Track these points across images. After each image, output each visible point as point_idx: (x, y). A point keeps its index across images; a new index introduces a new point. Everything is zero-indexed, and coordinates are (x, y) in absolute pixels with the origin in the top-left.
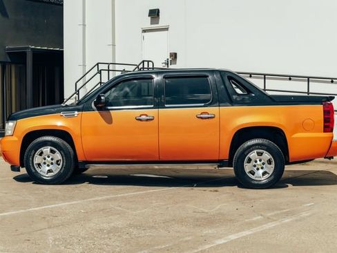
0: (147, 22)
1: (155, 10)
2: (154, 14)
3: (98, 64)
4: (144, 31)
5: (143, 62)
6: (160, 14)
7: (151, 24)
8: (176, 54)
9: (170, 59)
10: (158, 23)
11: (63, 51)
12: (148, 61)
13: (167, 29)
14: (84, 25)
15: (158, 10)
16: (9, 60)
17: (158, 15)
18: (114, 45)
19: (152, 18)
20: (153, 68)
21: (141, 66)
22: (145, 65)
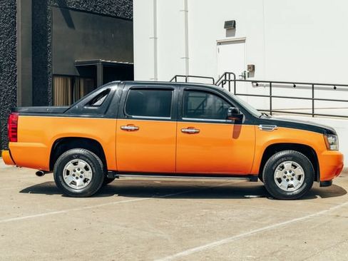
0: (222, 34)
1: (231, 21)
2: (230, 26)
3: (175, 77)
4: (220, 43)
5: (225, 74)
6: (236, 26)
7: (227, 36)
8: (254, 66)
9: (247, 72)
10: (234, 36)
11: (133, 65)
12: (230, 73)
13: (243, 41)
14: (156, 38)
15: (235, 22)
16: (78, 74)
17: (234, 27)
18: (187, 58)
19: (228, 30)
20: (235, 81)
21: (223, 78)
22: (227, 77)
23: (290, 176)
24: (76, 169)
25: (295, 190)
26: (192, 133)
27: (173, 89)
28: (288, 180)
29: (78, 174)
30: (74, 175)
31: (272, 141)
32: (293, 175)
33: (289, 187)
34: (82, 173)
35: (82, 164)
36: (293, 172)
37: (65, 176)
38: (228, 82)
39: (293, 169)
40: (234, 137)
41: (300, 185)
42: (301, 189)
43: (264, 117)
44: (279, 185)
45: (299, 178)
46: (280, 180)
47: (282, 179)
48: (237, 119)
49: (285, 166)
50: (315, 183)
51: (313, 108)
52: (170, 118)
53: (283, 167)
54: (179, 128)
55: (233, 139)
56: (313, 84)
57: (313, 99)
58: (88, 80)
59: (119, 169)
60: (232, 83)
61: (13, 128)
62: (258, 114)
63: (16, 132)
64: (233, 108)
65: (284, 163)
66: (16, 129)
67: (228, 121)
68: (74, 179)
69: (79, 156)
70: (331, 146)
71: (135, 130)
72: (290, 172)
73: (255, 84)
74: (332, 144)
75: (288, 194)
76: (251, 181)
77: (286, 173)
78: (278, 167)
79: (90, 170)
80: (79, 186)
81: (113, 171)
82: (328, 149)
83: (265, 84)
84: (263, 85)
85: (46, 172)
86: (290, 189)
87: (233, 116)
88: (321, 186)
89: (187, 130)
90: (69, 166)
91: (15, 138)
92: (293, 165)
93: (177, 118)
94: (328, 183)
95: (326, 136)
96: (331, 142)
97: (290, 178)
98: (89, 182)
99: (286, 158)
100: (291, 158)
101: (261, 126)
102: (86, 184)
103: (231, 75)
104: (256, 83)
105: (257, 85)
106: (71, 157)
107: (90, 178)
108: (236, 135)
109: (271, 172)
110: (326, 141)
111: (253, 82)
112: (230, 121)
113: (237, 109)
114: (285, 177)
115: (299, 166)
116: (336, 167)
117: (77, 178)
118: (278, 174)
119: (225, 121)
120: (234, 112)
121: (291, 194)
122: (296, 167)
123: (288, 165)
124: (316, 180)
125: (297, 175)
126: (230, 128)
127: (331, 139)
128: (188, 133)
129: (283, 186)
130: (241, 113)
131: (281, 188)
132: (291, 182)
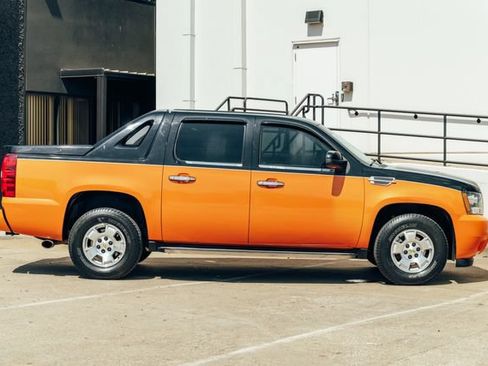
0: (302, 32)
1: (317, 12)
2: (315, 19)
3: (228, 100)
4: (297, 46)
5: (308, 96)
6: (324, 19)
7: (309, 35)
8: (351, 84)
9: (341, 92)
10: (321, 35)
12: (315, 96)
13: (336, 44)
14: (193, 36)
15: (322, 12)
16: (65, 92)
17: (321, 20)
18: (244, 69)
19: (310, 25)
20: (323, 107)
21: (305, 103)
22: (310, 102)
23: (413, 251)
24: (103, 239)
25: (421, 271)
26: (273, 187)
27: (245, 123)
28: (410, 257)
29: (105, 245)
30: (99, 247)
31: (388, 200)
32: (418, 249)
33: (411, 267)
34: (111, 243)
35: (111, 230)
36: (417, 246)
37: (85, 248)
38: (311, 109)
39: (417, 241)
40: (333, 194)
41: (427, 264)
42: (429, 270)
43: (376, 166)
44: (397, 264)
45: (427, 253)
46: (398, 257)
47: (402, 255)
48: (338, 167)
49: (406, 236)
50: (448, 261)
51: (445, 153)
52: (241, 165)
53: (403, 238)
54: (254, 180)
55: (332, 197)
56: (445, 115)
57: (445, 138)
58: (79, 100)
59: (165, 239)
60: (318, 111)
61: (8, 177)
62: (368, 161)
63: (14, 182)
64: (333, 152)
65: (404, 232)
66: (14, 178)
67: (324, 170)
68: (99, 252)
69: (106, 219)
70: (473, 209)
71: (190, 181)
72: (414, 245)
73: (353, 112)
74: (474, 205)
75: (410, 277)
76: (357, 257)
77: (408, 246)
78: (397, 238)
79: (123, 240)
80: (107, 263)
81: (157, 242)
82: (469, 212)
83: (368, 112)
84: (365, 115)
85: (56, 242)
86: (413, 270)
87: (333, 163)
88: (458, 265)
89: (266, 183)
90: (92, 234)
91: (11, 192)
92: (417, 235)
93: (252, 164)
94: (468, 262)
95: (465, 194)
96: (472, 202)
97: (413, 254)
98: (121, 257)
99: (408, 225)
100: (415, 225)
101: (372, 178)
102: (117, 260)
103: (317, 98)
104: (355, 112)
105: (357, 114)
106: (94, 221)
107: (123, 251)
108: (337, 190)
109: (387, 245)
110: (465, 201)
111: (350, 109)
112: (328, 170)
113: (339, 153)
114: (406, 252)
115: (426, 237)
116: (479, 238)
117: (103, 251)
118: (396, 248)
119: (319, 170)
120: (335, 157)
121: (415, 276)
122: (421, 238)
123: (410, 235)
124: (450, 258)
125: (423, 250)
126: (329, 180)
127: (472, 198)
128: (267, 187)
129: (403, 265)
130: (345, 159)
131: (401, 268)
132: (415, 260)
